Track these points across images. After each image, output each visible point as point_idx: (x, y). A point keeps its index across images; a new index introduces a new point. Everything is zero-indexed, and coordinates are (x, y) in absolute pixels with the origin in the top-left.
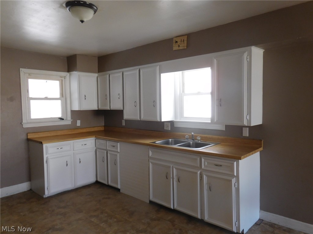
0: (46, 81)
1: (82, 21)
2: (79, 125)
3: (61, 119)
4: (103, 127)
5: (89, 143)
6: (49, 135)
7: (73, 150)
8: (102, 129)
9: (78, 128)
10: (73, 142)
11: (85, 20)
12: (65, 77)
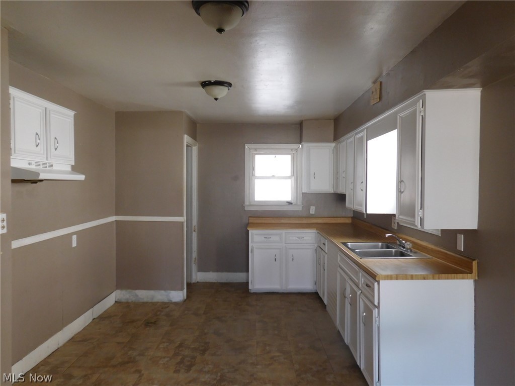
0: (274, 156)
1: (216, 99)
2: (313, 213)
3: (290, 203)
4: (350, 219)
5: (309, 236)
6: (273, 222)
7: (285, 243)
8: (349, 221)
9: (311, 217)
10: (285, 233)
11: (219, 97)
12: (297, 150)
